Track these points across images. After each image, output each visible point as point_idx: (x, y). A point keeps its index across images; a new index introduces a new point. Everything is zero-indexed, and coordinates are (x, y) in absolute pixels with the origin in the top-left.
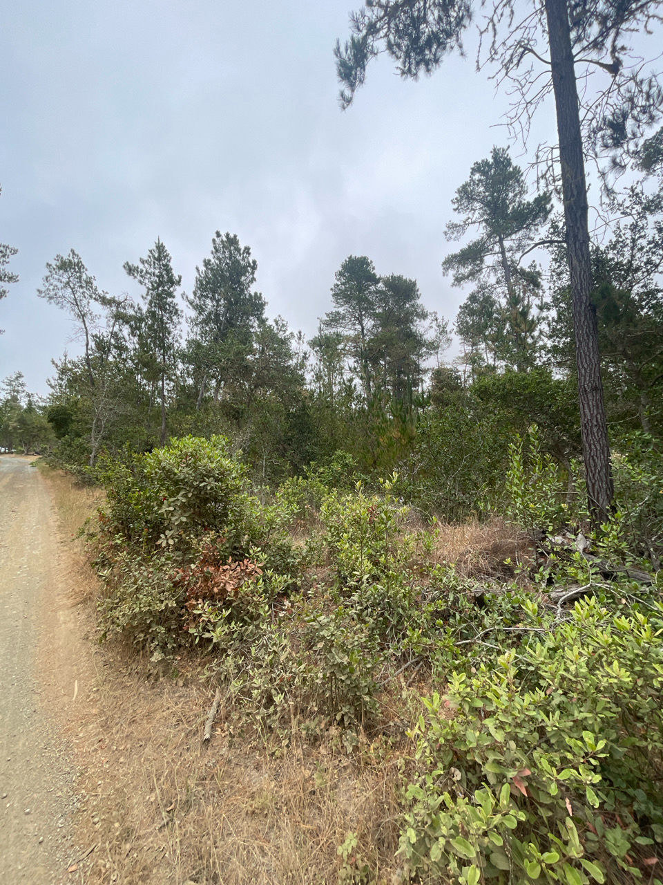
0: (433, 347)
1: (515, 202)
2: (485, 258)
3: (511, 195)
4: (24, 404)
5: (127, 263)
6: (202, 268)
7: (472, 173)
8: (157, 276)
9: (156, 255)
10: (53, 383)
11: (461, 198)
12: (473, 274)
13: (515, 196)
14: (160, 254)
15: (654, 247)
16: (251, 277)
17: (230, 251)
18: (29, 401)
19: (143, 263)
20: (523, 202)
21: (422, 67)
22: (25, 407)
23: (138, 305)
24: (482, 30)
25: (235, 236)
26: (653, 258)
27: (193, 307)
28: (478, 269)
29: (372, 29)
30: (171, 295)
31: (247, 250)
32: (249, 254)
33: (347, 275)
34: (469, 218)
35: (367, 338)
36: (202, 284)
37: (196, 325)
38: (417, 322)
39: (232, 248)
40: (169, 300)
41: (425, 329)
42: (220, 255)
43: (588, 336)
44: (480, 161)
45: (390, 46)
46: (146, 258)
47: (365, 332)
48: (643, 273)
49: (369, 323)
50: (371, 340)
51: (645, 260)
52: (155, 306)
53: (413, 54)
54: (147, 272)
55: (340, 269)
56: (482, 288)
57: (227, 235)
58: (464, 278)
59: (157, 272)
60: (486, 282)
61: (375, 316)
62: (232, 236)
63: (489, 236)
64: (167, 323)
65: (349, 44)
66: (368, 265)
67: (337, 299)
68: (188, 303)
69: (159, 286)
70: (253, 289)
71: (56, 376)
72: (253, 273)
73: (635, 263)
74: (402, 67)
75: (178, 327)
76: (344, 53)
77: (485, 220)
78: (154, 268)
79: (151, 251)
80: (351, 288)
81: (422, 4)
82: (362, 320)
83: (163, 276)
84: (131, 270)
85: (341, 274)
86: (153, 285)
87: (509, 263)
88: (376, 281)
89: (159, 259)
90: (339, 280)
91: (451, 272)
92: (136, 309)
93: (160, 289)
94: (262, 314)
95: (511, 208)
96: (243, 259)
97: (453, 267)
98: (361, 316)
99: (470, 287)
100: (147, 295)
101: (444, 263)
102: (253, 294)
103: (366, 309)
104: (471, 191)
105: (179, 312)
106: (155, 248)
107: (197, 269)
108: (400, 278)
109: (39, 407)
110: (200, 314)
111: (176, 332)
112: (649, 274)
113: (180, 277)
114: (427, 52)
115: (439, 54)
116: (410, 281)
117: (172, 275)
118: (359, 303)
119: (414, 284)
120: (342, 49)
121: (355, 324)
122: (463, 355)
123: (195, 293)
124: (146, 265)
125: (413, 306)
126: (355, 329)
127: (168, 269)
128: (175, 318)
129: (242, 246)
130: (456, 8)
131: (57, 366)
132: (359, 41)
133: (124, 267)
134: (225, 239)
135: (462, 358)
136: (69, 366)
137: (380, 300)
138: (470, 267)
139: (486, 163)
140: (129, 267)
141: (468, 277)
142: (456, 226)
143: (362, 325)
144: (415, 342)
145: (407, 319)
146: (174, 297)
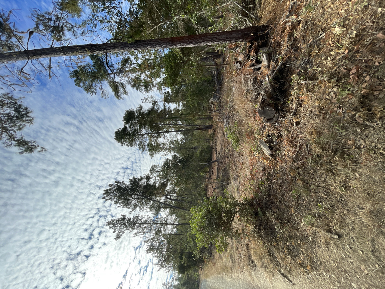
0: (154, 103)
1: (92, 68)
2: (116, 81)
3: (90, 70)
4: (176, 283)
5: (115, 238)
6: (118, 205)
7: (80, 87)
8: (121, 225)
9: (112, 225)
10: (167, 270)
11: (90, 91)
12: (123, 87)
13: (90, 68)
14: (112, 224)
15: (111, 12)
16: (122, 184)
17: (111, 193)
18: (175, 280)
19: (115, 232)
20: (93, 65)
21: (29, 115)
22: (178, 282)
23: (134, 234)
24: (13, 89)
25: (104, 191)
26: (115, 13)
27: (135, 209)
28: (121, 84)
29: (12, 137)
30: (129, 220)
31: (110, 185)
32: (112, 184)
33: (122, 140)
34: (99, 88)
35: (150, 132)
36: (125, 205)
37: (143, 207)
38: (144, 110)
39: (110, 192)
40: (132, 220)
41: (147, 107)
42: (113, 197)
43: (148, 44)
44: (75, 83)
45: (19, 129)
46: (113, 230)
47: (147, 133)
48: (122, 17)
49: (143, 131)
50: (151, 130)
51: (116, 16)
52: (134, 227)
53: (24, 119)
54: (119, 230)
55: (120, 143)
56: (129, 82)
57: (104, 194)
58: (125, 91)
59: (119, 225)
60: (127, 81)
61: (141, 128)
62: (104, 192)
63: (107, 79)
64: (142, 222)
65: (18, 148)
66: (118, 131)
67: (133, 145)
68: (133, 211)
69: (125, 225)
70: (128, 183)
71: (165, 269)
72: (120, 183)
73: (118, 21)
74: (29, 124)
75: (143, 217)
76: (22, 150)
77: (100, 82)
78: (118, 226)
79: (110, 228)
80: (128, 139)
81: (2, 115)
82: (142, 134)
83: (121, 223)
84: (118, 237)
85: (122, 143)
86: (125, 227)
87: (119, 71)
88: (126, 128)
89: (114, 224)
90: (125, 144)
91: (122, 96)
92: (135, 235)
93: (127, 224)
94: (138, 179)
95: (95, 70)
96: (114, 187)
97: (120, 95)
98: (141, 134)
99: (129, 88)
100: (129, 230)
101: (118, 99)
102: (130, 183)
103: (138, 132)
104: (88, 87)
105: (137, 216)
106: (109, 226)
107: (118, 207)
108: (124, 118)
109: (178, 275)
110: (138, 206)
111: (146, 218)
112: (123, 14)
113: (122, 215)
114: (23, 113)
115: (23, 108)
116: (126, 113)
117: (121, 218)
118: (135, 135)
119: (127, 111)
120: (20, 151)
121: (144, 137)
122: (158, 90)
123: (129, 208)
124: (116, 230)
125: (136, 112)
126: (146, 137)
127: (118, 220)
128: (140, 218)
129: (109, 188)
130: (5, 100)
131: (160, 269)
132: (17, 144)
133: (116, 240)
134: (106, 195)
135: (159, 91)
136: (160, 263)
137: (134, 126)
138: (120, 88)
139: (76, 81)
140: (117, 238)
141: (125, 89)
142: (102, 93)
143: (144, 134)
144: (152, 111)
145: (142, 114)
146: (131, 218)
